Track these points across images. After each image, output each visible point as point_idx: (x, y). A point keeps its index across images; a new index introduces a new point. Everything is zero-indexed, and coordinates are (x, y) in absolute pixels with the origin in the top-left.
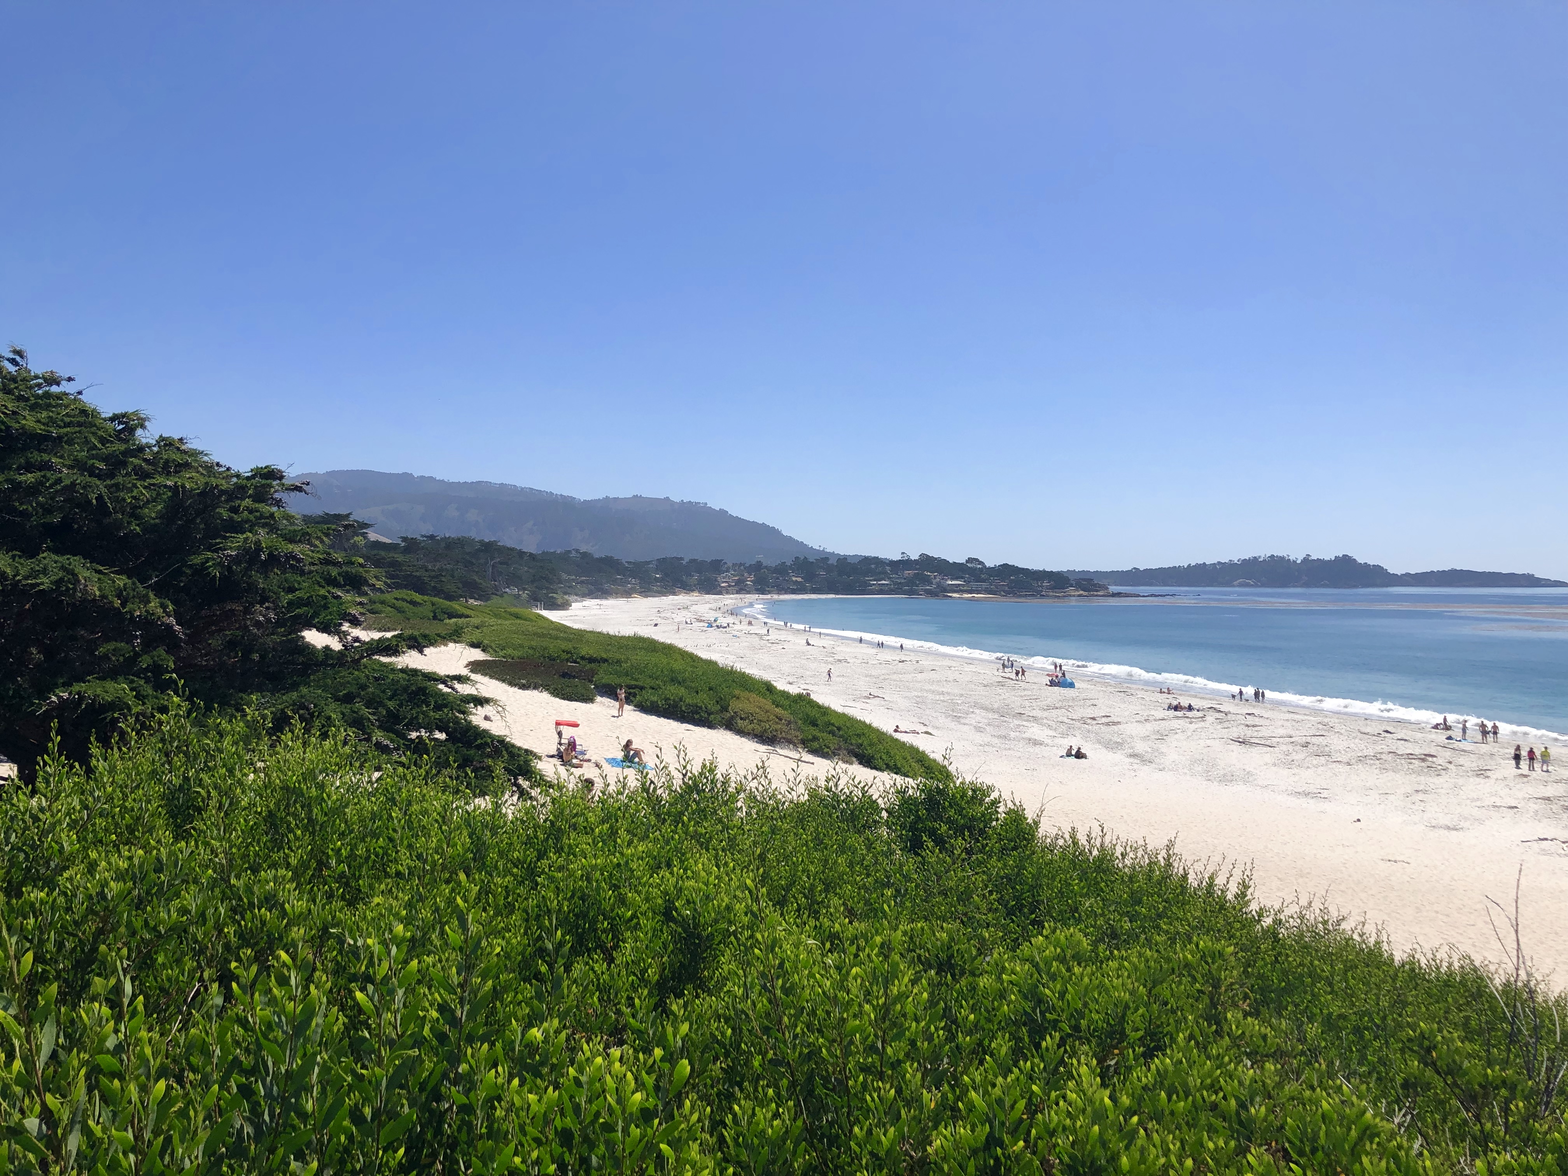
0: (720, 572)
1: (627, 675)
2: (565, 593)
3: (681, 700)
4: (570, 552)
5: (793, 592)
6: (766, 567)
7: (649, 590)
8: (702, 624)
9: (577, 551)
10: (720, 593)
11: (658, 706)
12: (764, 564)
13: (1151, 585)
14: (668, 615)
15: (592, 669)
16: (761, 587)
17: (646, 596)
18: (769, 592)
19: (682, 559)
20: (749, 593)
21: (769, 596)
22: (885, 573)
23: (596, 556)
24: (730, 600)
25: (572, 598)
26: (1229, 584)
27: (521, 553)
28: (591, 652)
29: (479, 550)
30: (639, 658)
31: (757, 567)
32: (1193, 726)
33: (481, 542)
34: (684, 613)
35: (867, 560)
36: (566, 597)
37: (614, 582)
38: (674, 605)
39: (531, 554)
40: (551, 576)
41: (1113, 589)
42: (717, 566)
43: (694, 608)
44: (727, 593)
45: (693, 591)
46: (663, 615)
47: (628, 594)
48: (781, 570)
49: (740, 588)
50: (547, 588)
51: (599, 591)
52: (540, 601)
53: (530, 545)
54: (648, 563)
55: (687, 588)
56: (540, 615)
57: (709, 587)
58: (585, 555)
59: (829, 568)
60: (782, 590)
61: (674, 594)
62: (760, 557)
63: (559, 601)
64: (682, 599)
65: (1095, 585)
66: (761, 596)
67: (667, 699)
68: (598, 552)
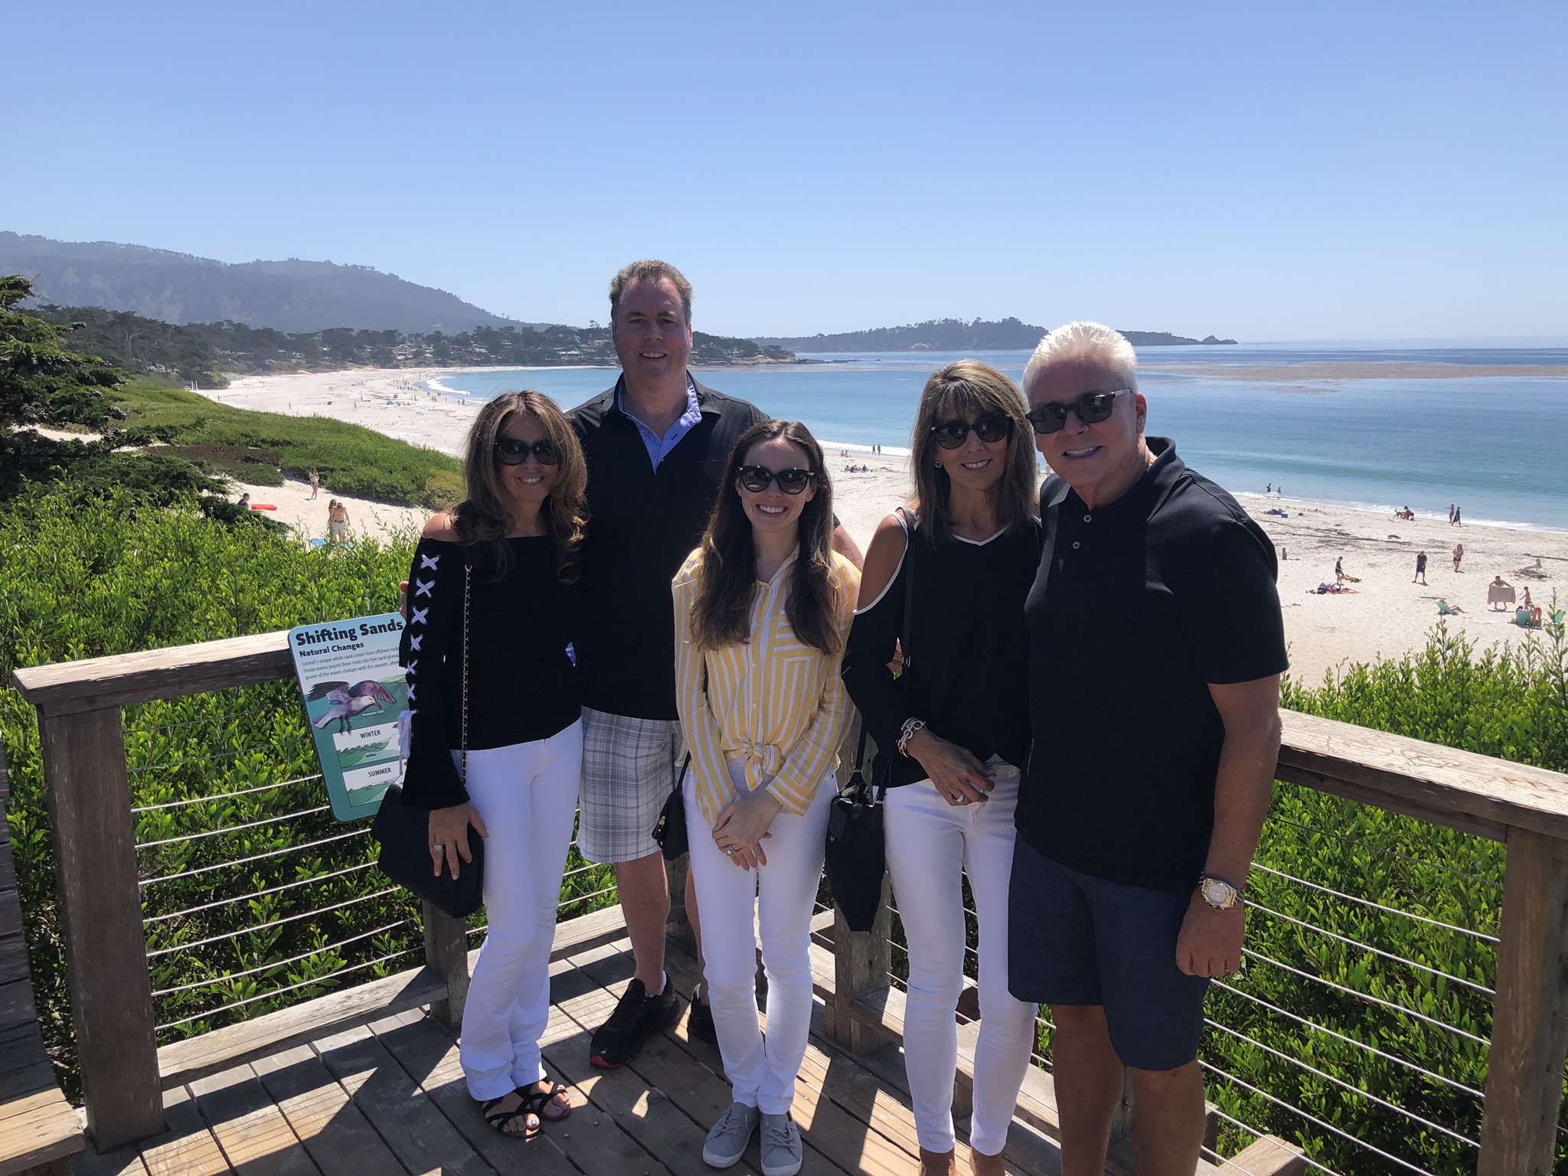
0: (395, 344)
1: (314, 457)
2: (222, 370)
3: (375, 481)
4: (221, 324)
5: (478, 364)
6: (445, 338)
7: (317, 365)
8: (380, 401)
9: (230, 322)
10: (396, 367)
11: (351, 488)
12: (444, 334)
13: (835, 350)
14: (342, 392)
15: (275, 452)
16: (442, 358)
17: (315, 372)
18: (451, 365)
19: (351, 330)
20: (429, 366)
21: (451, 369)
22: (574, 343)
23: (252, 329)
24: (409, 374)
25: (228, 376)
26: (906, 348)
27: (165, 326)
28: (272, 435)
29: (113, 324)
30: (324, 439)
31: (435, 339)
32: (867, 486)
33: (115, 314)
34: (360, 389)
35: (554, 330)
36: (223, 374)
37: (276, 357)
38: (347, 381)
39: (176, 328)
40: (203, 352)
41: (799, 355)
42: (391, 337)
43: (369, 384)
44: (405, 366)
45: (366, 365)
46: (336, 392)
47: (293, 369)
48: (463, 341)
49: (419, 360)
50: (201, 365)
51: (259, 367)
52: (194, 380)
53: (173, 316)
54: (315, 334)
55: (360, 362)
56: (200, 396)
57: (384, 360)
58: (239, 327)
59: (515, 338)
60: (465, 361)
61: (346, 369)
62: (438, 327)
63: (216, 380)
64: (354, 373)
65: (782, 352)
66: (443, 369)
67: (360, 481)
68: (254, 323)
